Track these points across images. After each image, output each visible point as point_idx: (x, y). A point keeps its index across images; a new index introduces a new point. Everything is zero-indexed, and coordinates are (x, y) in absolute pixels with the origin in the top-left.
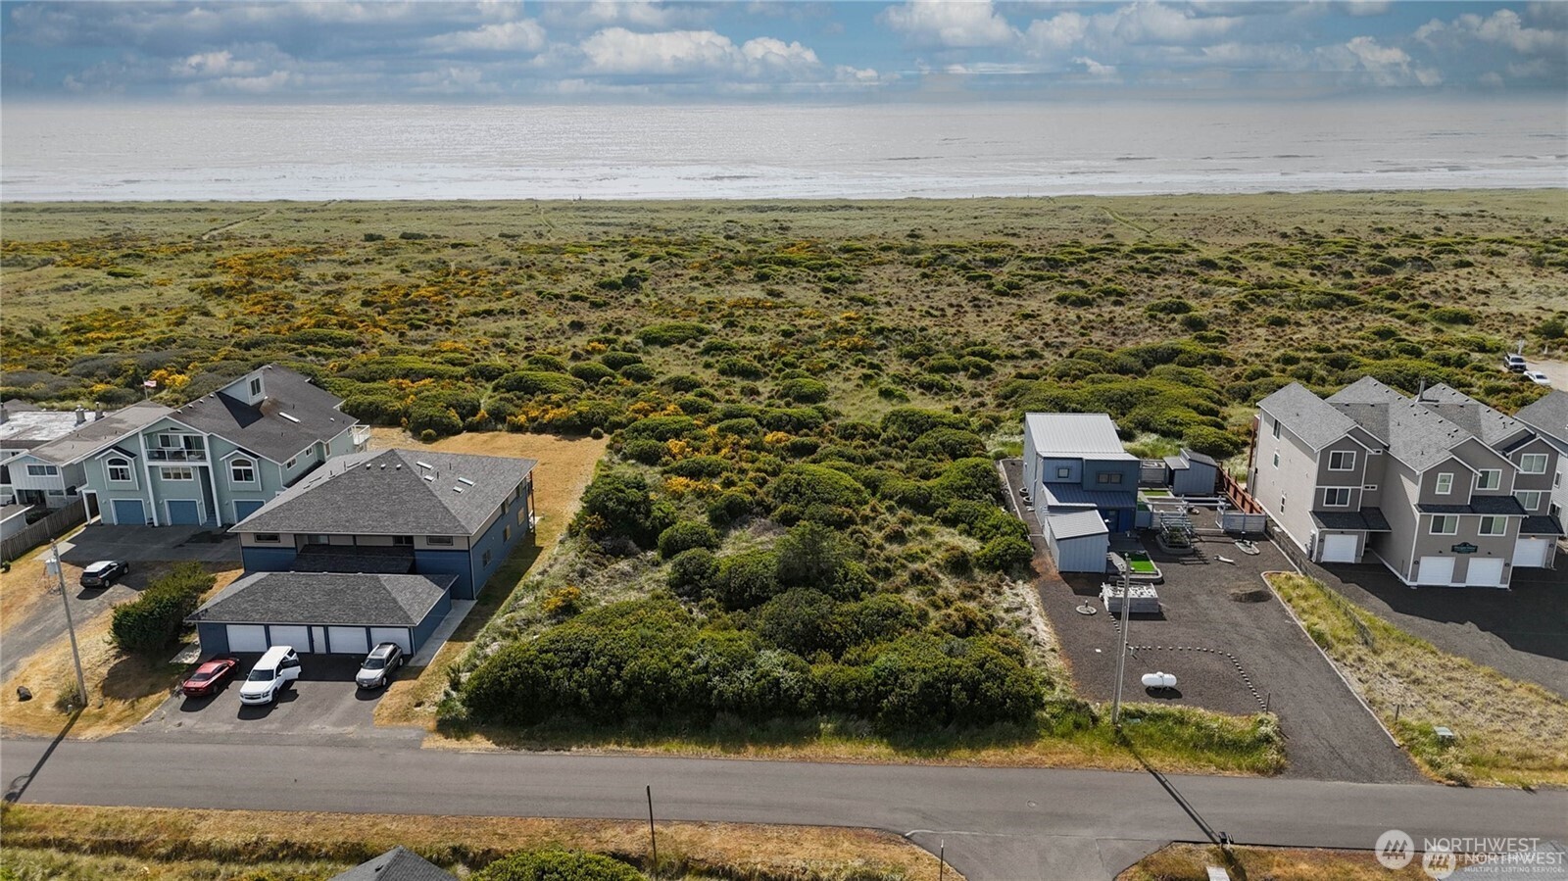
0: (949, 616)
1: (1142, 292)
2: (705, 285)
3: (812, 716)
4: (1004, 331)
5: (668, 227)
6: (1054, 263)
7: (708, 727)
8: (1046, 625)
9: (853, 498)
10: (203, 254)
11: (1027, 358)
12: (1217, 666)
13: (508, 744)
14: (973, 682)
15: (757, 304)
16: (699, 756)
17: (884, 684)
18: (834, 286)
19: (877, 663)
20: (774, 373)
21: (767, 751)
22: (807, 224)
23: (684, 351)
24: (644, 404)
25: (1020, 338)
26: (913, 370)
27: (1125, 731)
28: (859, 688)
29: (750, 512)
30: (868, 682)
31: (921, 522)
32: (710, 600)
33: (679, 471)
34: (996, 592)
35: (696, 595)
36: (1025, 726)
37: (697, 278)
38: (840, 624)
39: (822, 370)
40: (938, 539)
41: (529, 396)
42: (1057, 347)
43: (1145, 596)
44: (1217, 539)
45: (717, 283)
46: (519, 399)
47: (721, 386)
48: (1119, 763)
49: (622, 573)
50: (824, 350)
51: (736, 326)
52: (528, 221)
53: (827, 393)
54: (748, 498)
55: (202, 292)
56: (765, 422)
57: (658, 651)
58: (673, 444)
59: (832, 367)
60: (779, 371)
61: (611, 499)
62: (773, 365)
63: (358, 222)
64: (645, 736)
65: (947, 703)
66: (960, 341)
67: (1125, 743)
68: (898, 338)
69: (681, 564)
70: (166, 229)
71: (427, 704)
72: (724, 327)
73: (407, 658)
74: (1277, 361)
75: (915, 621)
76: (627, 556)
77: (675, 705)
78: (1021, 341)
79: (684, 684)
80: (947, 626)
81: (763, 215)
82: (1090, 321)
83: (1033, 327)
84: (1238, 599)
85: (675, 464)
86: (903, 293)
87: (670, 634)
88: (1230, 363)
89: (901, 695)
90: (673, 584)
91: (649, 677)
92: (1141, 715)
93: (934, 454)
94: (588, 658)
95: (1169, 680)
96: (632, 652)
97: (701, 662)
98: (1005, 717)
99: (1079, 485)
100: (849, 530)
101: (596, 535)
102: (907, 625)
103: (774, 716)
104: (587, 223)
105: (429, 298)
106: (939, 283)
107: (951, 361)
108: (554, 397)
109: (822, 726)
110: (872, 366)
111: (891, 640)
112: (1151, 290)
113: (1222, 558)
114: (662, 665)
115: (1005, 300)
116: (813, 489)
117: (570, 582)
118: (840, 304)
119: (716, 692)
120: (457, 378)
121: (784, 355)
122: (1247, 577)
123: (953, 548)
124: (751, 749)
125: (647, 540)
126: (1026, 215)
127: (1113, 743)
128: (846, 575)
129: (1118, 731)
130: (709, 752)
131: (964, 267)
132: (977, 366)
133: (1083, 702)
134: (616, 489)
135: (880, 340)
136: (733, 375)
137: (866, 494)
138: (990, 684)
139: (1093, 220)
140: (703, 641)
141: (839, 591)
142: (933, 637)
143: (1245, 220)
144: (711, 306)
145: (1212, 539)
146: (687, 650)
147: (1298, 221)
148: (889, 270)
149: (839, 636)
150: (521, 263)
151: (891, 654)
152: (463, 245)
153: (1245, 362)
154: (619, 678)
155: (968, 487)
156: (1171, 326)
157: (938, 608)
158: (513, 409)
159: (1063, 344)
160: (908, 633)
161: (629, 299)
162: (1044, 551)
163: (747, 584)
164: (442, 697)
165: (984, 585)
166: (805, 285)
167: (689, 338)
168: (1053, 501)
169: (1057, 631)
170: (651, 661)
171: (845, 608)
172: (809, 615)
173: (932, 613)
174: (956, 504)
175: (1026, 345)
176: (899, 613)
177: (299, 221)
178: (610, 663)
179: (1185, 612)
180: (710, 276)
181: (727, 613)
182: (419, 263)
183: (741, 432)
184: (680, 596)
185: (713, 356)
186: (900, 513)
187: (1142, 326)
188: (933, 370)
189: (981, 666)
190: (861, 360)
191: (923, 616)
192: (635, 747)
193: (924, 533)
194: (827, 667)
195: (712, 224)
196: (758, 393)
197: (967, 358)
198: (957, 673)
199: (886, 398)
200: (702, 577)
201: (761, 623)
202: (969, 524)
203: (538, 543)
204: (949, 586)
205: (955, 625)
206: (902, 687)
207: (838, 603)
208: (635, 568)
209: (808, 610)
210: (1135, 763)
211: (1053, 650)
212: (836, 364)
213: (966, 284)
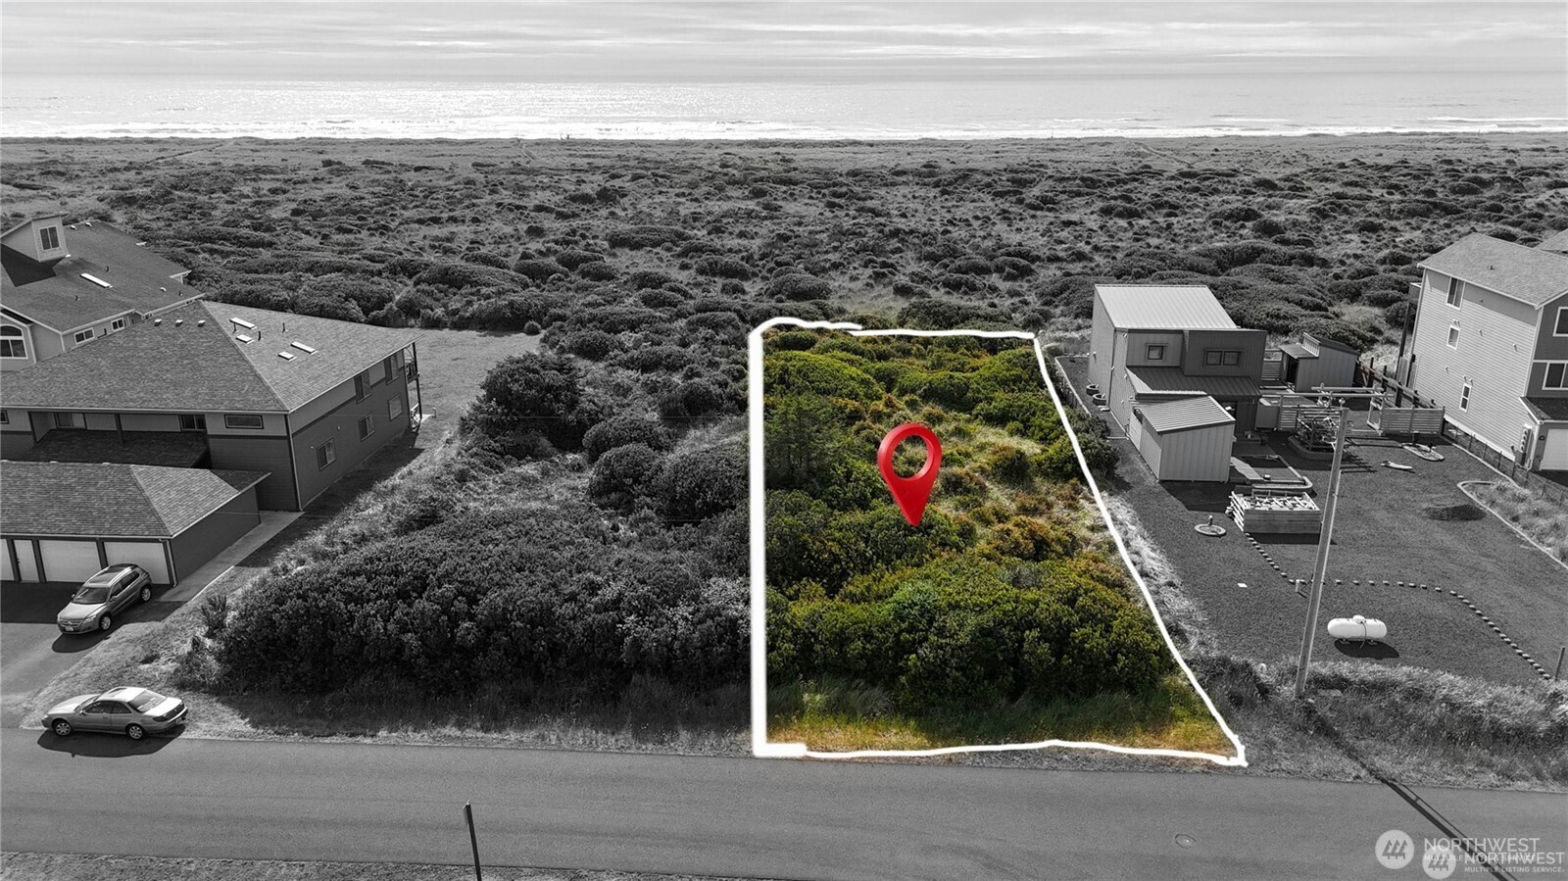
0: (1008, 532)
1: (1198, 206)
2: (692, 200)
3: (791, 681)
4: (1043, 235)
5: (659, 159)
6: (1090, 183)
7: (616, 698)
8: (1153, 550)
9: (861, 391)
10: (133, 172)
11: (1074, 261)
12: (1440, 609)
13: (273, 725)
14: (1060, 627)
15: (749, 214)
16: (591, 748)
17: (912, 629)
18: (842, 201)
19: (898, 596)
20: (764, 273)
21: (712, 739)
22: (812, 156)
23: (657, 253)
24: (596, 297)
25: (1062, 242)
26: (935, 272)
27: (1323, 711)
28: (868, 636)
29: (718, 407)
30: (884, 627)
31: (954, 420)
32: (646, 511)
33: (628, 365)
34: (1070, 506)
35: (626, 507)
36: (1147, 701)
37: (683, 194)
38: (839, 542)
39: (824, 270)
40: (980, 439)
41: (455, 290)
42: (1109, 251)
43: (1299, 508)
44: (1375, 442)
45: (707, 199)
46: (441, 292)
47: (697, 285)
48: (1325, 765)
49: (524, 478)
50: (827, 252)
51: (723, 232)
52: (506, 153)
53: (829, 292)
54: (715, 390)
55: (111, 200)
56: (748, 318)
57: (543, 577)
58: (627, 337)
59: (836, 266)
60: (770, 271)
61: (517, 381)
62: (764, 266)
63: (321, 153)
64: (507, 713)
65: (1015, 661)
66: (990, 244)
67: (1324, 730)
68: (916, 241)
69: (608, 463)
70: (108, 157)
71: (163, 659)
72: (709, 233)
73: (157, 589)
74: (1383, 261)
75: (955, 538)
76: (536, 458)
77: (562, 662)
78: (1064, 246)
79: (579, 627)
80: (1006, 546)
81: (764, 150)
82: (1144, 228)
83: (1077, 234)
84: (1436, 515)
85: (625, 357)
86: (921, 208)
87: (568, 553)
88: (1325, 263)
89: (941, 647)
90: (596, 492)
91: (520, 616)
92: (1341, 683)
93: (967, 349)
94: (424, 587)
95: (1376, 628)
96: (497, 577)
97: (609, 593)
98: (1114, 684)
99: (1178, 369)
100: (855, 427)
101: (492, 427)
102: (943, 544)
103: (727, 681)
104: (570, 155)
105: (371, 208)
106: (961, 199)
107: (981, 261)
108: (484, 290)
109: (806, 697)
110: (884, 265)
111: (918, 566)
112: (1208, 205)
113: (1392, 464)
114: (545, 598)
115: (1039, 213)
116: (806, 376)
117: (441, 486)
118: (847, 215)
119: (628, 640)
120: (372, 274)
121: (778, 255)
122: (1439, 488)
123: (1004, 449)
124: (685, 735)
125: (568, 438)
126: (1052, 150)
127: (1305, 730)
128: (848, 474)
129: (1309, 711)
130: (612, 740)
131: (988, 185)
132: (1014, 266)
133: (1241, 661)
134: (528, 369)
135: (894, 243)
136: (714, 275)
137: (878, 388)
138: (1088, 630)
139: (1127, 154)
140: (619, 562)
141: (837, 497)
142: (985, 562)
143: (1295, 154)
144: (696, 217)
145: (1368, 442)
146: (591, 575)
147: (1353, 154)
148: (904, 190)
149: (836, 559)
150: (487, 182)
151: (920, 583)
152: (427, 168)
153: (1343, 263)
154: (472, 617)
155: (1017, 379)
156: (1241, 232)
157: (988, 523)
158: (429, 301)
159: (1116, 248)
160: (945, 555)
161: (604, 212)
162: (1133, 457)
163: (701, 486)
164: (187, 648)
165: (1051, 498)
166: (807, 201)
167: (665, 241)
168: (1143, 388)
169: (1171, 557)
170: (527, 591)
171: (847, 519)
172: (791, 527)
173: (980, 530)
174: (1002, 398)
175: (1070, 248)
176: (931, 527)
177: (257, 151)
178: (460, 593)
179: (1362, 532)
180: (698, 193)
181: (669, 529)
182: (373, 181)
183: (716, 326)
184: (603, 507)
185: (691, 258)
186: (926, 409)
187: (1206, 234)
188: (959, 270)
189: (1071, 602)
190: (871, 261)
191: (967, 533)
192: (487, 730)
193: (959, 432)
194: (816, 605)
195: (708, 155)
196: (743, 292)
197: (1002, 258)
198: (1031, 613)
199: (902, 296)
200: (636, 481)
201: (714, 539)
202: (1022, 422)
203: (417, 444)
204: (1000, 496)
205: (1017, 544)
206: (941, 632)
207: (836, 512)
208: (545, 473)
209: (790, 519)
210: (1351, 767)
211: (1171, 584)
212: (841, 264)
213: (993, 200)
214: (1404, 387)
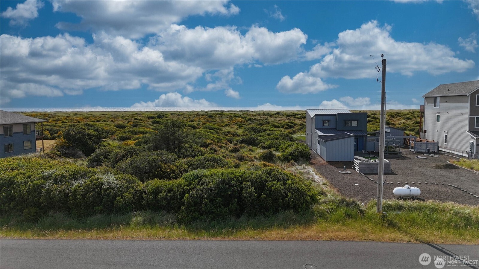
8: (320, 177)
14: (261, 182)
27: (391, 218)
36: (304, 215)
40: (258, 152)
48: (391, 238)
58: (139, 136)
65: (239, 196)
84: (438, 168)
90: (89, 163)
92: (400, 208)
95: (415, 190)
99: (335, 129)
101: (60, 148)
113: (420, 157)
127: (382, 225)
133: (351, 200)
135: (249, 122)
141: (183, 154)
145: (410, 154)
162: (318, 157)
168: (321, 134)
179: (409, 172)
202: (276, 148)
206: (202, 185)
208: (75, 161)
210: (406, 238)
211: (325, 185)
212: (228, 125)
213: (286, 117)
214: (422, 139)
